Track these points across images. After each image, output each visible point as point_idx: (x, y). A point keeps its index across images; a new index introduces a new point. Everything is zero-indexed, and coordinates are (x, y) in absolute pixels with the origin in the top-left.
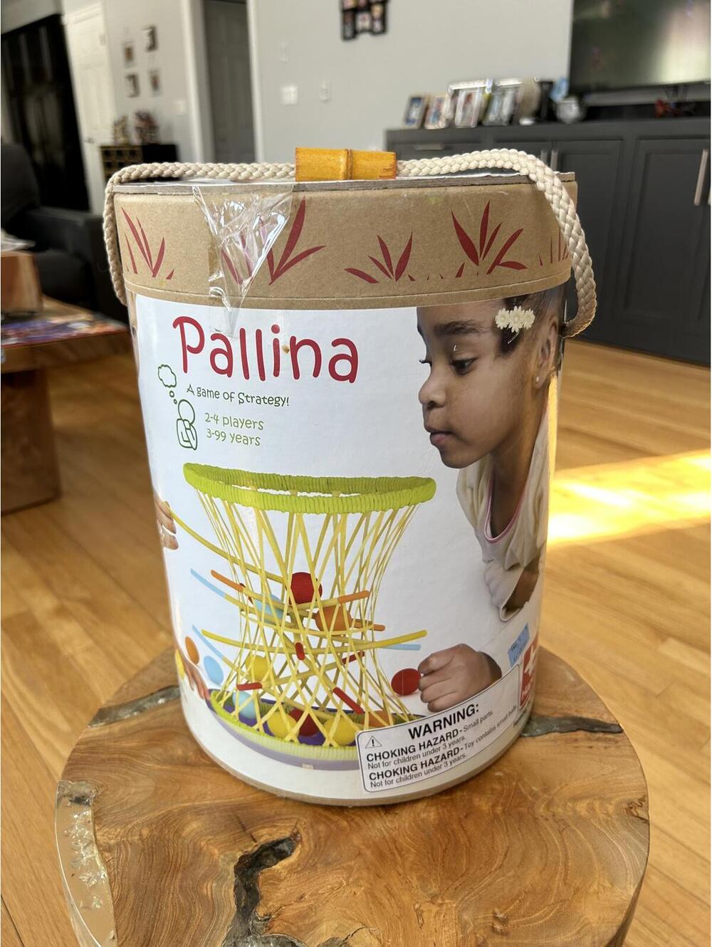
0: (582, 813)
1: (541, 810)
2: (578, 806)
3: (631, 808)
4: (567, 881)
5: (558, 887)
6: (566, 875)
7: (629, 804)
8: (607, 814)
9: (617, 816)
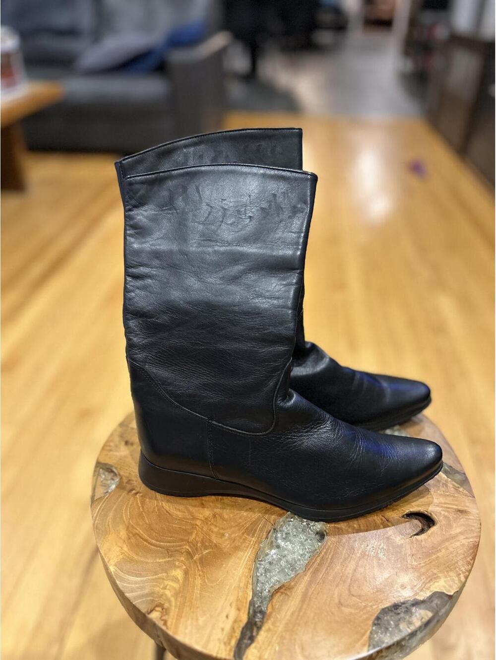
0: (173, 571)
1: (187, 547)
2: (181, 573)
3: (162, 609)
4: (137, 535)
5: (136, 529)
6: (140, 537)
7: (166, 609)
8: (165, 588)
9: (161, 593)
